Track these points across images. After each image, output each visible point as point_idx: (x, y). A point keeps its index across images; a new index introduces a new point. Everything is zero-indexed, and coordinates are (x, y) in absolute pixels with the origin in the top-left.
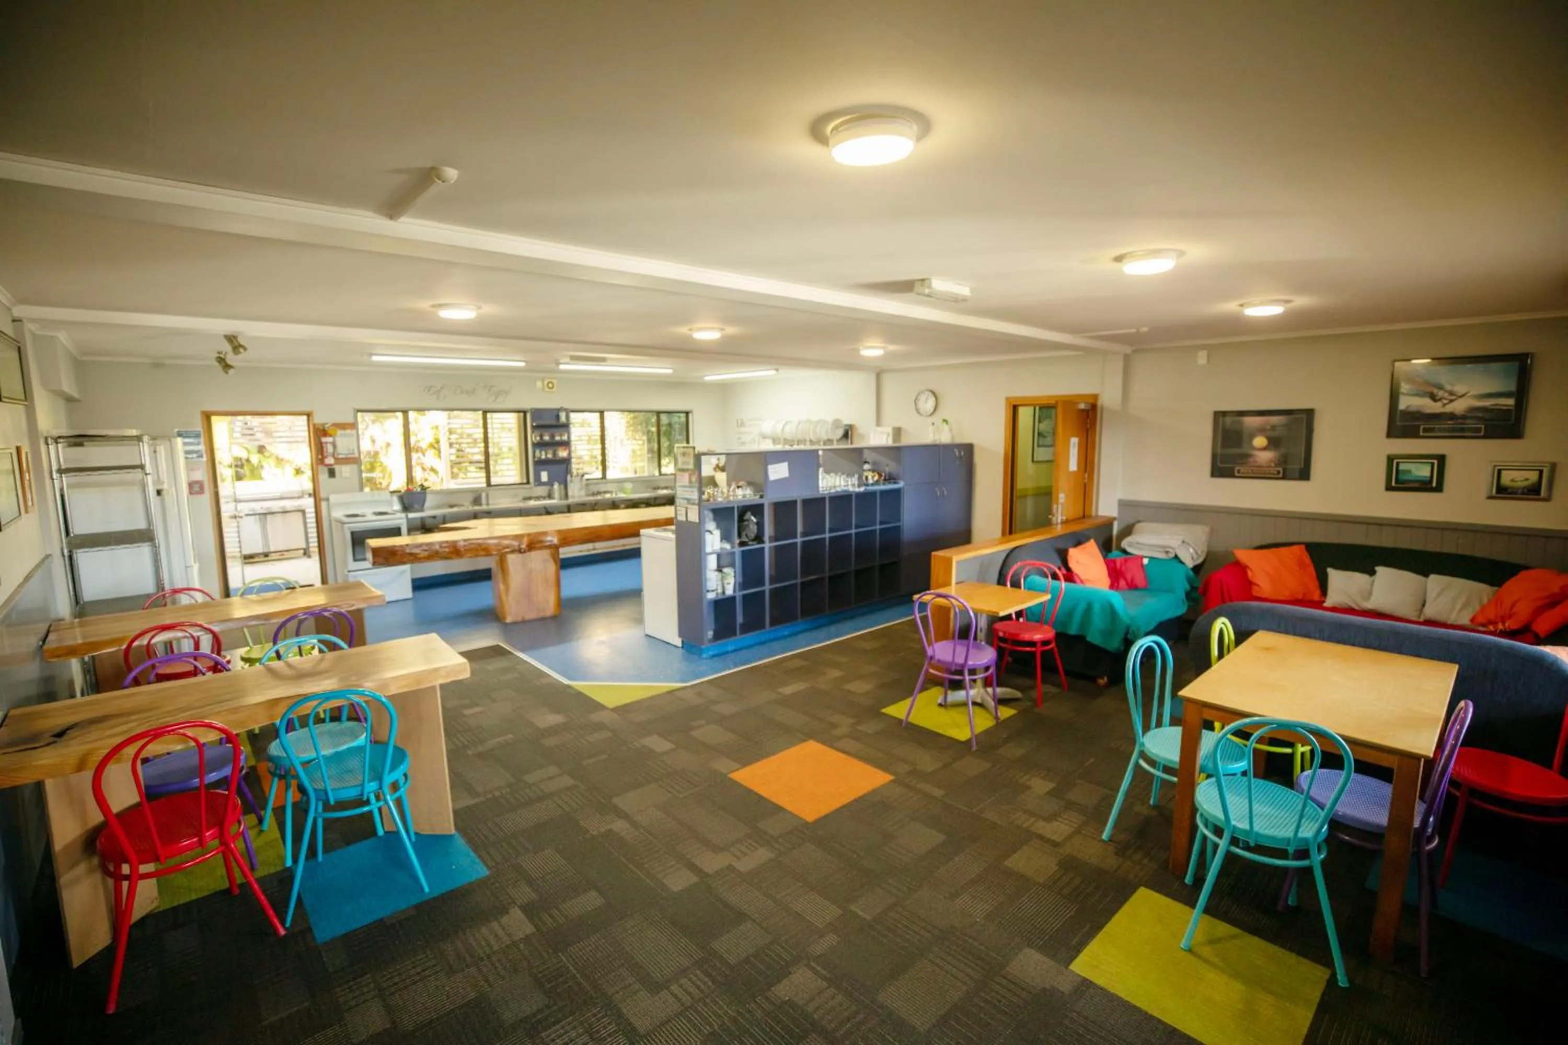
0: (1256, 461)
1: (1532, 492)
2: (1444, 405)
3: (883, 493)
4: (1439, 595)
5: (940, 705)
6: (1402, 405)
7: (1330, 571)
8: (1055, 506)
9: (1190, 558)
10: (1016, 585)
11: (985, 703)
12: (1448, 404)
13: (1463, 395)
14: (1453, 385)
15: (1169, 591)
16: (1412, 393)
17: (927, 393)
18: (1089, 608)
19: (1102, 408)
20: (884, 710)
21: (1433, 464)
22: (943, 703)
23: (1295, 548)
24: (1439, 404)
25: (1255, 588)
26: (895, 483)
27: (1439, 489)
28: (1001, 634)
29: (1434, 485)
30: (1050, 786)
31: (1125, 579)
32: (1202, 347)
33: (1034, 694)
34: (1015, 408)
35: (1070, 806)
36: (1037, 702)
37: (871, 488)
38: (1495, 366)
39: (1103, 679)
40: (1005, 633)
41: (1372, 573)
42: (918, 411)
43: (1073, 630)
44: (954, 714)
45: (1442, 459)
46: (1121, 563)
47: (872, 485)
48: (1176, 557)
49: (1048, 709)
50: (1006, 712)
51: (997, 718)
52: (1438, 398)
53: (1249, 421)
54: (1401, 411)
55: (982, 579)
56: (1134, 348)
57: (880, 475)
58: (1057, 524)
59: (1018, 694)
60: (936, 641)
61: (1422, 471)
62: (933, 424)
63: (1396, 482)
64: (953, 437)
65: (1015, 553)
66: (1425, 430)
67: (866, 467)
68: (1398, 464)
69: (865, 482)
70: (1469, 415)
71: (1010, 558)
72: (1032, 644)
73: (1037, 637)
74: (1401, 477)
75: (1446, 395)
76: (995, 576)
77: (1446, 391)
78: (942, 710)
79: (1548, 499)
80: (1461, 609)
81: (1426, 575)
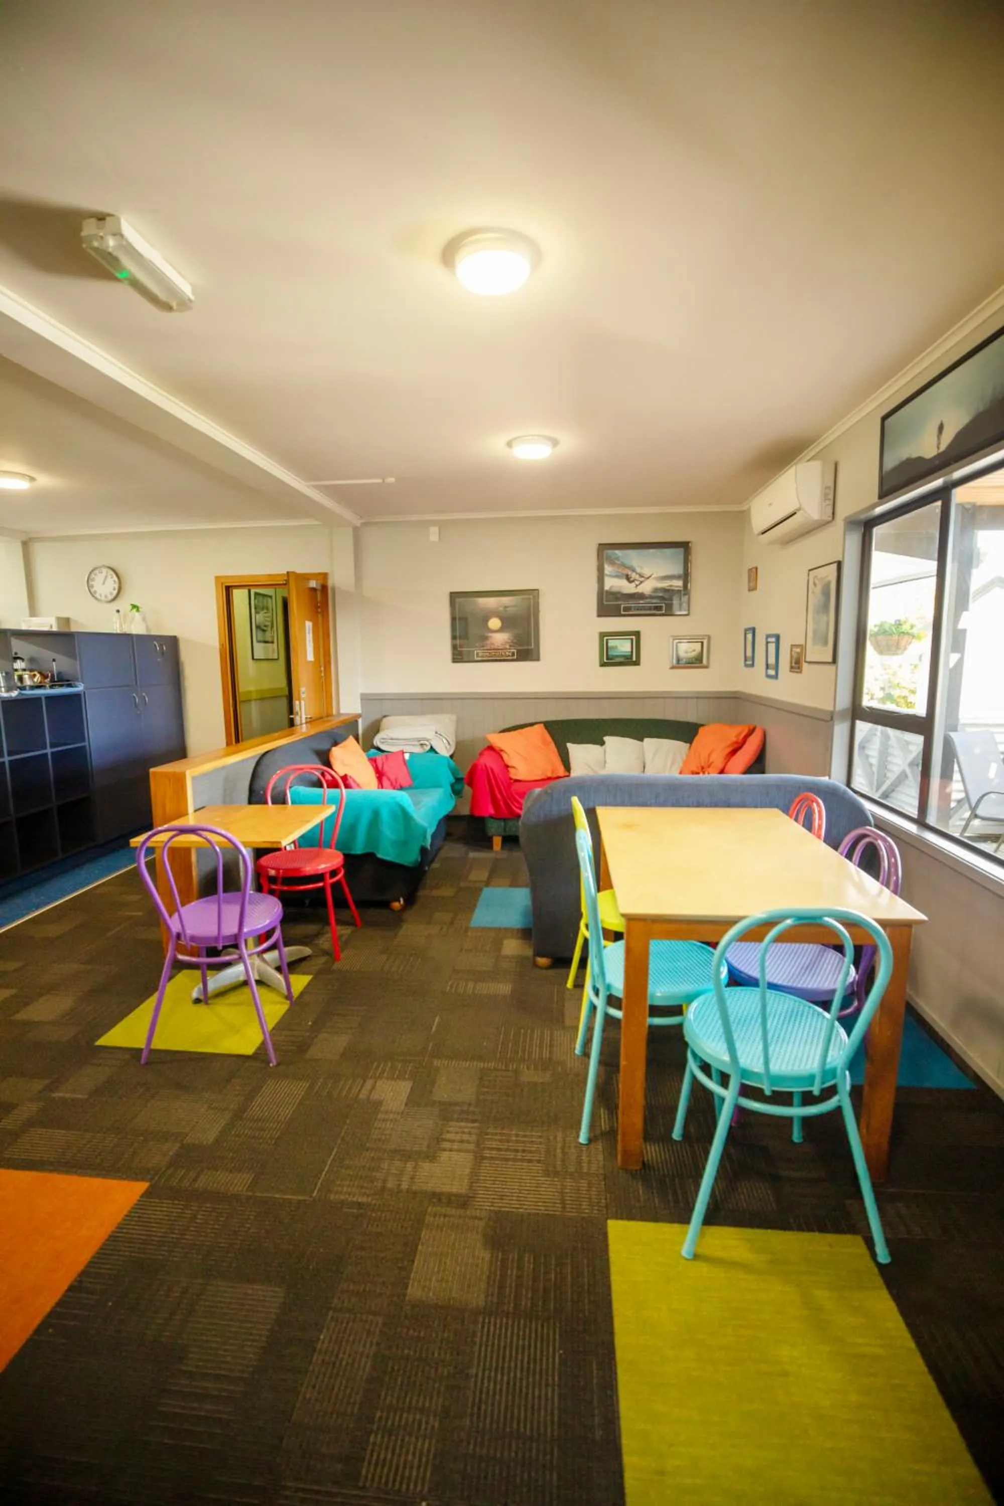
0: (493, 644)
1: (697, 662)
2: (637, 586)
3: (49, 698)
4: (655, 754)
5: (197, 1001)
6: (607, 588)
7: (569, 745)
8: (297, 702)
9: (444, 750)
10: (280, 800)
11: (264, 980)
12: (640, 584)
13: (650, 577)
14: (641, 568)
15: (437, 786)
16: (614, 574)
17: (104, 570)
18: (376, 815)
19: (334, 589)
20: (102, 1042)
21: (632, 639)
22: (202, 997)
23: (536, 726)
24: (633, 585)
25: (512, 771)
26: (70, 686)
27: (637, 663)
28: (272, 873)
29: (634, 659)
30: (405, 1087)
31: (389, 779)
32: (434, 523)
33: (325, 942)
34: (228, 589)
35: (447, 1112)
36: (335, 955)
37: (28, 692)
38: (668, 551)
39: (399, 901)
40: (277, 870)
41: (602, 743)
42: (93, 594)
43: (359, 849)
44: (223, 1010)
45: (637, 634)
46: (382, 759)
47: (32, 688)
48: (432, 749)
49: (350, 961)
50: (300, 982)
51: (289, 997)
52: (632, 579)
53: (483, 601)
54: (607, 592)
55: (228, 800)
56: (363, 521)
57: (44, 677)
58: (301, 724)
59: (307, 951)
60: (183, 905)
61: (623, 647)
62: (118, 611)
63: (607, 659)
64: (147, 628)
65: (265, 760)
66: (626, 609)
67: (19, 665)
68: (607, 640)
69: (19, 684)
70: (654, 594)
71: (262, 767)
72: (320, 877)
73: (323, 867)
74: (611, 653)
75: (637, 577)
76: (243, 793)
77: (637, 573)
78: (202, 1009)
79: (706, 667)
80: (671, 766)
81: (641, 739)
